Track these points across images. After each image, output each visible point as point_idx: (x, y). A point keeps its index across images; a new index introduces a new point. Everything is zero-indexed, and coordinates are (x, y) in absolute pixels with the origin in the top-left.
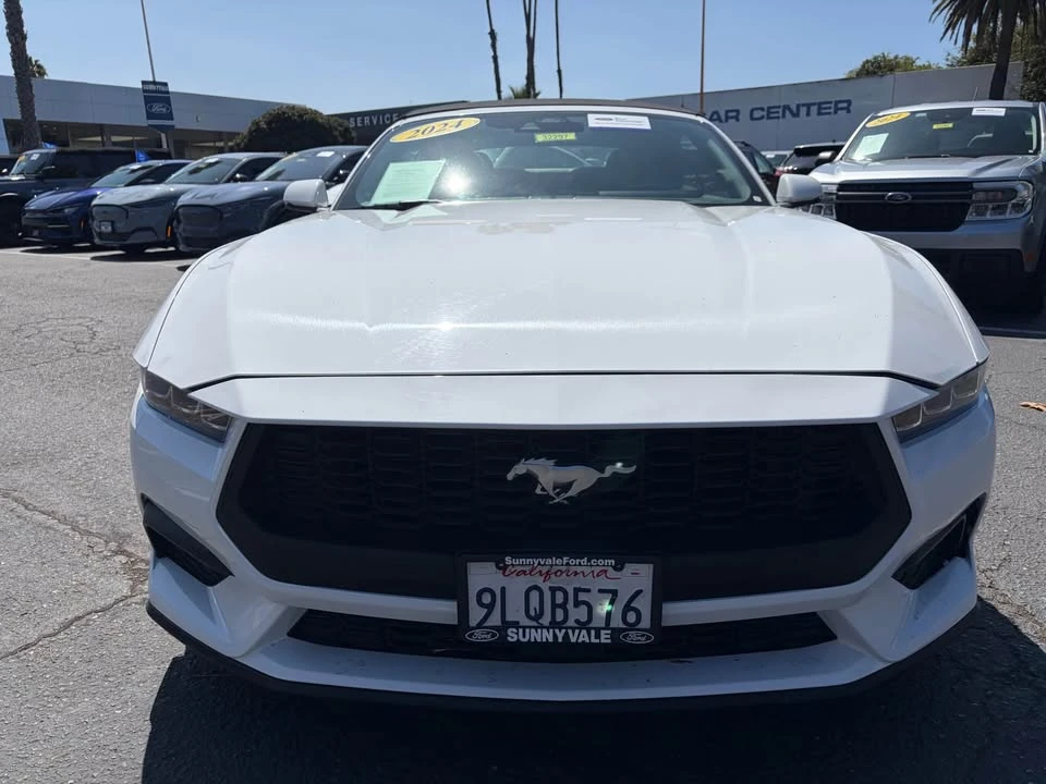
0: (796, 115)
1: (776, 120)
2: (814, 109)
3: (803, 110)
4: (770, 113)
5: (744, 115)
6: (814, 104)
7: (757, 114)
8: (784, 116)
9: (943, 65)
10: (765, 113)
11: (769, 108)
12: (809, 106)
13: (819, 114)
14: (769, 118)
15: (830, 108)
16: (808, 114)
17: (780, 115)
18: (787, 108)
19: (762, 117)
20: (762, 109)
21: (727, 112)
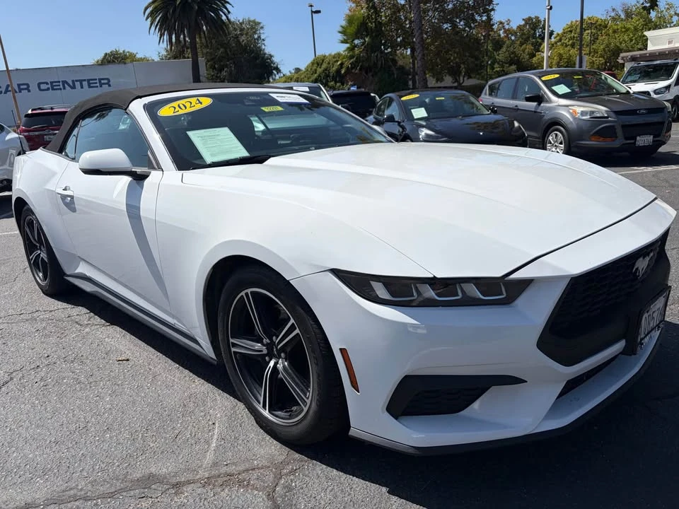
0: (73, 87)
1: (59, 91)
2: (85, 84)
3: (78, 84)
4: (53, 86)
5: (34, 87)
6: (85, 80)
7: (43, 87)
8: (64, 88)
9: (157, 59)
10: (49, 86)
11: (52, 83)
12: (81, 81)
13: (90, 87)
14: (53, 89)
15: (96, 83)
16: (82, 87)
17: (61, 87)
18: (64, 82)
19: (48, 89)
20: (47, 84)
21: (19, 85)
